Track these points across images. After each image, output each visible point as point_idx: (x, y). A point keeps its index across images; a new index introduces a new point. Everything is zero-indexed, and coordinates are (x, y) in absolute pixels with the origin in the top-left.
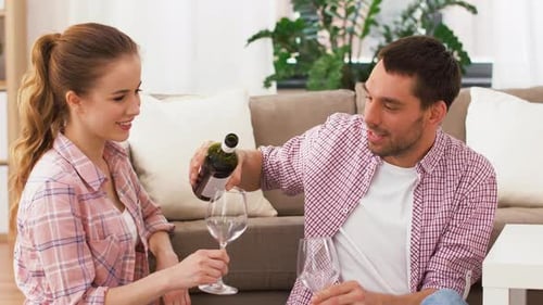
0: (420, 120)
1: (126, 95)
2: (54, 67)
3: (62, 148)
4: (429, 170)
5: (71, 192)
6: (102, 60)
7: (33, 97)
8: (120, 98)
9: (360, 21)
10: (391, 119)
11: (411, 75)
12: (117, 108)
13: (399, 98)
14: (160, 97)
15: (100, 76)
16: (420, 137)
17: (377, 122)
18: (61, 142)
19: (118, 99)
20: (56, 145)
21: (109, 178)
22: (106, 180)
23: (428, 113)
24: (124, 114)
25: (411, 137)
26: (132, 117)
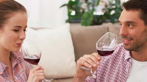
1: (20, 29)
11: (137, 10)
13: (134, 21)
14: (35, 29)
19: (16, 31)
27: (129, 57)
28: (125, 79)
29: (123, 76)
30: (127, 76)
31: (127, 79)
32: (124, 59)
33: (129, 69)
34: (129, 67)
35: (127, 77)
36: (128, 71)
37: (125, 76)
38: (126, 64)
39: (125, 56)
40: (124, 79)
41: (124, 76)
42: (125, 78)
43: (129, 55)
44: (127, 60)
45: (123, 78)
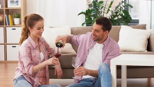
0: (103, 34)
2: (27, 22)
3: (29, 39)
4: (106, 45)
5: (29, 47)
6: (35, 21)
7: (23, 29)
8: (39, 29)
9: (107, 10)
10: (97, 34)
12: (38, 31)
15: (35, 24)
16: (103, 37)
17: (94, 34)
18: (29, 38)
19: (38, 29)
20: (28, 38)
21: (38, 46)
22: (37, 46)
23: (105, 33)
24: (40, 32)
25: (101, 37)
26: (42, 33)
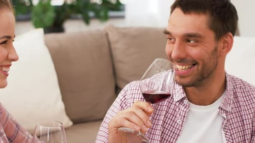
0: (216, 50)
27: (183, 96)
28: (175, 136)
29: (171, 132)
30: (179, 131)
31: (177, 137)
32: (173, 101)
33: (184, 119)
34: (184, 117)
35: (178, 133)
36: (181, 122)
37: (175, 130)
38: (177, 110)
39: (174, 95)
40: (173, 137)
41: (173, 131)
42: (174, 134)
43: (182, 92)
44: (178, 101)
45: (171, 136)
